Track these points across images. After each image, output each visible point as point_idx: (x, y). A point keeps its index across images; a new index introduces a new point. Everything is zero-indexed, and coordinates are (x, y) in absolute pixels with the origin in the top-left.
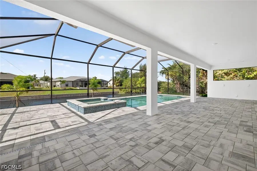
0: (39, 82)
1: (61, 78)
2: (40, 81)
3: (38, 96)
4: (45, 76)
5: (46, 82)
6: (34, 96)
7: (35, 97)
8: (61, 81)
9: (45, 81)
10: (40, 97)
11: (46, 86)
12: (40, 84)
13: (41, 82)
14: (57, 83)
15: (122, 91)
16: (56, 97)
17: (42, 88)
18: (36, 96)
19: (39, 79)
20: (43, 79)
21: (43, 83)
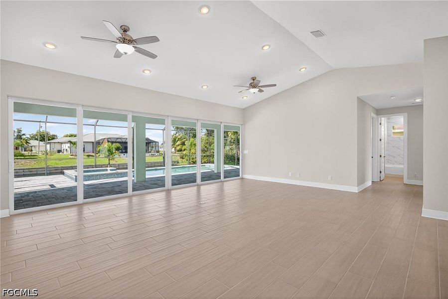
0: (29, 143)
1: (71, 136)
2: (31, 142)
3: (27, 169)
4: (40, 131)
5: (42, 143)
6: (20, 169)
7: (22, 171)
8: (70, 142)
9: (41, 141)
10: (31, 171)
11: (41, 151)
12: (32, 147)
13: (33, 143)
14: (64, 145)
15: (184, 160)
16: (60, 171)
17: (36, 154)
18: (24, 169)
19: (29, 137)
20: (36, 137)
21: (38, 144)
